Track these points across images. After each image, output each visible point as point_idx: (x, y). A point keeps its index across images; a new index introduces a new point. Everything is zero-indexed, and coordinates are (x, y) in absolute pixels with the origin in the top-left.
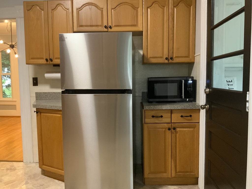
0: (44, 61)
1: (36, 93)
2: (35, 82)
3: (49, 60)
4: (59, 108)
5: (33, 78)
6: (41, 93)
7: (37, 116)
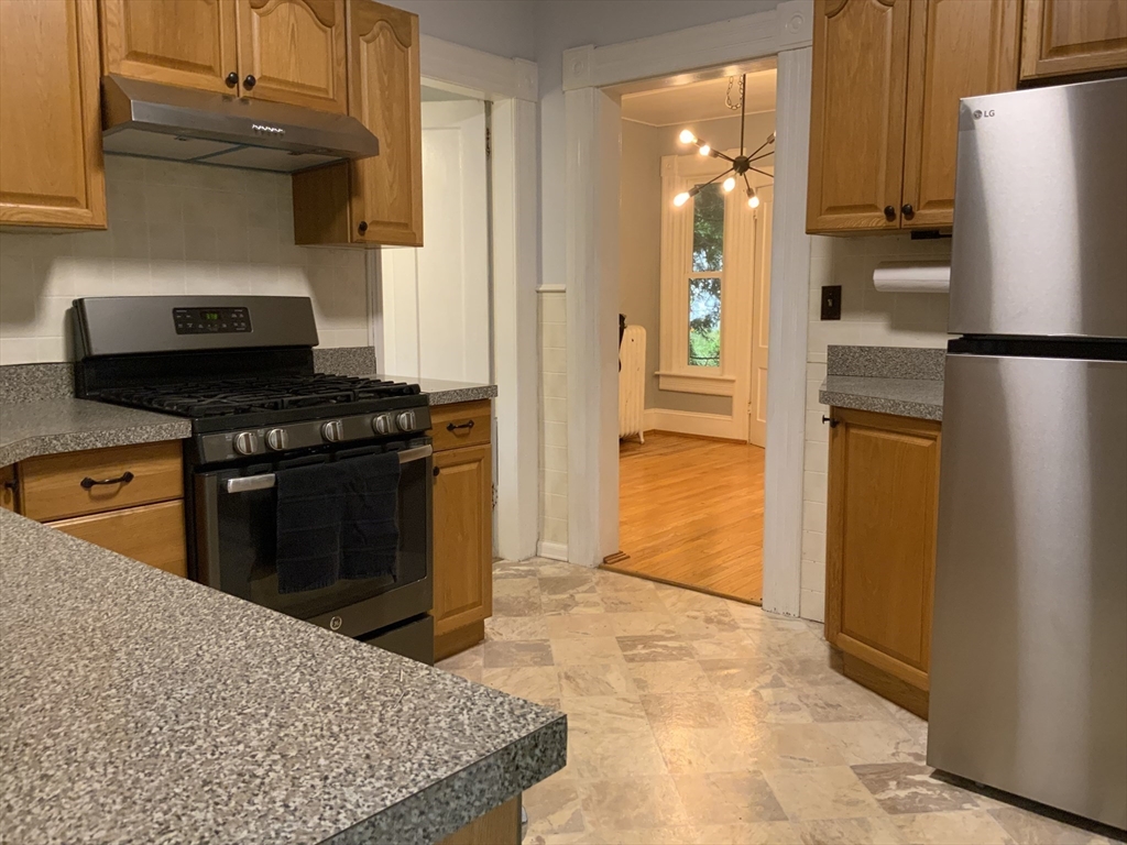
0: (876, 219)
1: (831, 348)
2: (830, 304)
3: (898, 212)
4: (930, 413)
5: (824, 288)
6: (849, 347)
7: (833, 437)
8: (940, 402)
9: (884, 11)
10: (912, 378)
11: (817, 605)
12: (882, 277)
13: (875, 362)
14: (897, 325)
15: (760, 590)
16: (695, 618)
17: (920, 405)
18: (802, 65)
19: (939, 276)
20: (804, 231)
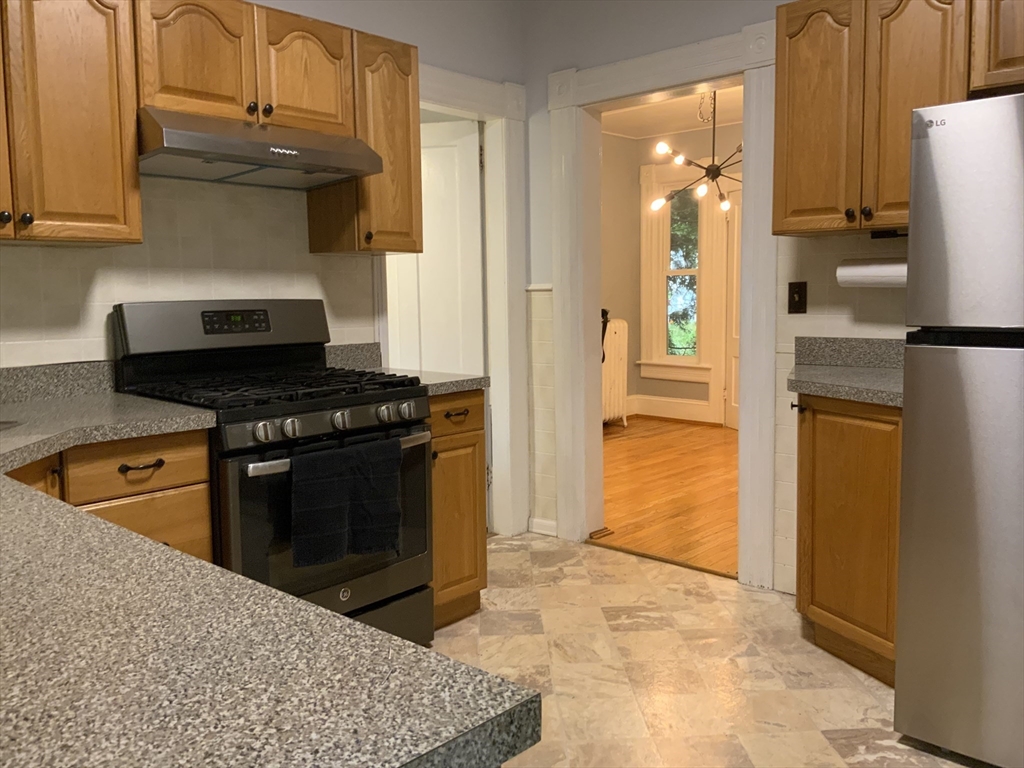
0: (838, 221)
1: (798, 339)
2: (797, 299)
3: (857, 214)
4: (891, 400)
5: (791, 285)
6: (815, 338)
7: (801, 421)
8: (901, 391)
9: (840, 31)
10: (875, 367)
11: (789, 578)
12: (845, 273)
13: (839, 352)
14: (860, 318)
15: (735, 564)
16: (676, 590)
17: (882, 392)
18: (765, 81)
19: (897, 272)
20: (771, 231)
